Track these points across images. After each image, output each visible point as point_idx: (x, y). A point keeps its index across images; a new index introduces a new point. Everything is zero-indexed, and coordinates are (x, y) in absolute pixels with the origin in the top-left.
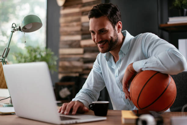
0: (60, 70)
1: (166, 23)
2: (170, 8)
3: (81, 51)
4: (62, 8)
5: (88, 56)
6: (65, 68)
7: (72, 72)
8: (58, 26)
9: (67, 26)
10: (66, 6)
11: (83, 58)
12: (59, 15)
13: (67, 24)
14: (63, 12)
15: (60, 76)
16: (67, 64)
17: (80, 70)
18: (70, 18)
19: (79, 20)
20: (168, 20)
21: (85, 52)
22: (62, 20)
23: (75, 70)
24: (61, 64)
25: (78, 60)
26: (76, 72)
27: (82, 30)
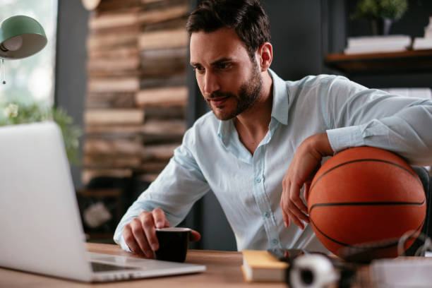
0: (87, 161)
1: (342, 52)
2: (352, 17)
3: (137, 116)
4: (94, 14)
5: (153, 128)
6: (98, 157)
7: (114, 167)
8: (84, 56)
9: (106, 57)
10: (102, 9)
11: (143, 135)
12: (86, 32)
13: (106, 52)
14: (96, 23)
15: (87, 176)
16: (102, 147)
17: (135, 162)
18: (112, 39)
19: (133, 44)
20: (346, 45)
21: (147, 118)
22: (93, 43)
23: (122, 162)
24: (88, 146)
25: (131, 139)
26: (125, 167)
27: (140, 67)
